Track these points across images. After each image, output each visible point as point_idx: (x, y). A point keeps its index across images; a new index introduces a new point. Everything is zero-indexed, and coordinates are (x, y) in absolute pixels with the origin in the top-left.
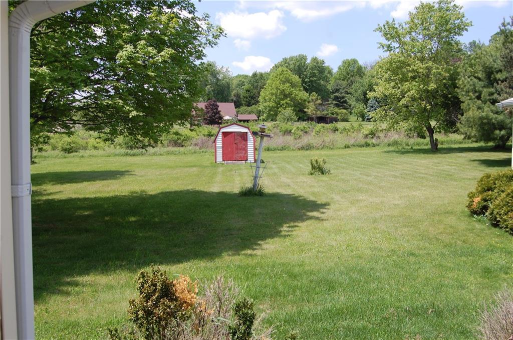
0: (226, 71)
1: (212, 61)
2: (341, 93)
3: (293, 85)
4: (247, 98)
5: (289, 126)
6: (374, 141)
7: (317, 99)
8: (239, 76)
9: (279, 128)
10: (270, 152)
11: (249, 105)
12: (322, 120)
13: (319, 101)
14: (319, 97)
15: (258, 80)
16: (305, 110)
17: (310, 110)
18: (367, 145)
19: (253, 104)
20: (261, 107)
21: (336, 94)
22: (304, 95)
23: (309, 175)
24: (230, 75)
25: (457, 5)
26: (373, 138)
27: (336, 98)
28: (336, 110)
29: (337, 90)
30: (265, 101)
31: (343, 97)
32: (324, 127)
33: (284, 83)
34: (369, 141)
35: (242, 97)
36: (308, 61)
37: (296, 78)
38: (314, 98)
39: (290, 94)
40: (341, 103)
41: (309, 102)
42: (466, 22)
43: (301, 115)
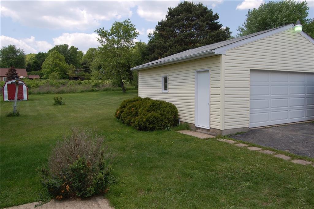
0: (22, 51)
1: (13, 45)
2: (87, 65)
3: (60, 60)
4: (35, 66)
5: (55, 81)
6: (97, 89)
7: (73, 68)
8: (31, 54)
9: (49, 82)
10: (40, 95)
11: (36, 70)
12: (76, 78)
13: (74, 69)
14: (74, 67)
15: (41, 57)
16: (67, 73)
17: (70, 73)
18: (93, 91)
19: (38, 70)
20: (42, 71)
21: (85, 66)
22: (66, 65)
23: (53, 105)
24: (24, 53)
25: (132, 24)
26: (96, 87)
27: (84, 67)
28: (84, 74)
29: (85, 64)
30: (45, 68)
31: (88, 67)
32: (74, 82)
33: (56, 59)
34: (94, 89)
35: (31, 66)
36: (69, 48)
37: (62, 57)
38: (71, 67)
39: (59, 65)
40: (87, 70)
41: (69, 69)
42: (137, 32)
43: (65, 76)
